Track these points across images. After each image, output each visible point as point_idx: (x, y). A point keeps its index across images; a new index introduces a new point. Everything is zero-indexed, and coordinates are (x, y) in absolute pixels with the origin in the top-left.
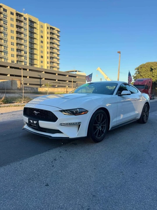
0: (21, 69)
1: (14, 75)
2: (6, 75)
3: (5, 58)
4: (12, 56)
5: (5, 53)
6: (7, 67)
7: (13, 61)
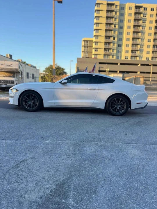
0: (151, 65)
1: (145, 72)
2: (136, 72)
3: (140, 56)
4: (148, 53)
5: (140, 51)
6: (138, 64)
7: (147, 58)
